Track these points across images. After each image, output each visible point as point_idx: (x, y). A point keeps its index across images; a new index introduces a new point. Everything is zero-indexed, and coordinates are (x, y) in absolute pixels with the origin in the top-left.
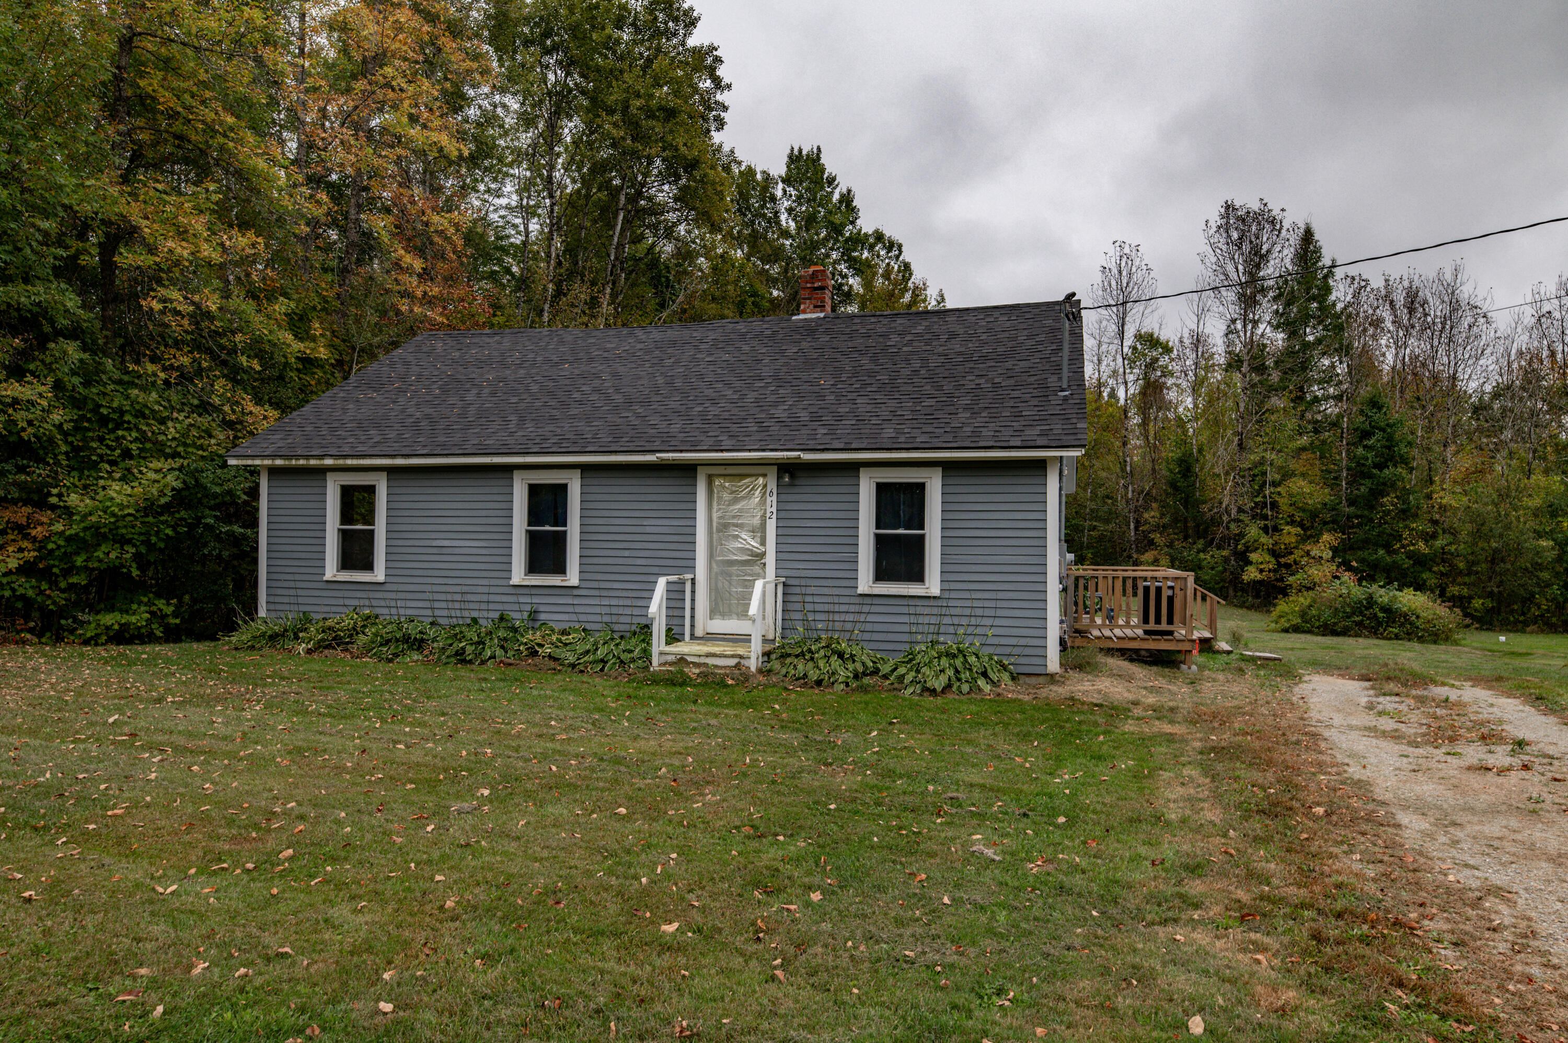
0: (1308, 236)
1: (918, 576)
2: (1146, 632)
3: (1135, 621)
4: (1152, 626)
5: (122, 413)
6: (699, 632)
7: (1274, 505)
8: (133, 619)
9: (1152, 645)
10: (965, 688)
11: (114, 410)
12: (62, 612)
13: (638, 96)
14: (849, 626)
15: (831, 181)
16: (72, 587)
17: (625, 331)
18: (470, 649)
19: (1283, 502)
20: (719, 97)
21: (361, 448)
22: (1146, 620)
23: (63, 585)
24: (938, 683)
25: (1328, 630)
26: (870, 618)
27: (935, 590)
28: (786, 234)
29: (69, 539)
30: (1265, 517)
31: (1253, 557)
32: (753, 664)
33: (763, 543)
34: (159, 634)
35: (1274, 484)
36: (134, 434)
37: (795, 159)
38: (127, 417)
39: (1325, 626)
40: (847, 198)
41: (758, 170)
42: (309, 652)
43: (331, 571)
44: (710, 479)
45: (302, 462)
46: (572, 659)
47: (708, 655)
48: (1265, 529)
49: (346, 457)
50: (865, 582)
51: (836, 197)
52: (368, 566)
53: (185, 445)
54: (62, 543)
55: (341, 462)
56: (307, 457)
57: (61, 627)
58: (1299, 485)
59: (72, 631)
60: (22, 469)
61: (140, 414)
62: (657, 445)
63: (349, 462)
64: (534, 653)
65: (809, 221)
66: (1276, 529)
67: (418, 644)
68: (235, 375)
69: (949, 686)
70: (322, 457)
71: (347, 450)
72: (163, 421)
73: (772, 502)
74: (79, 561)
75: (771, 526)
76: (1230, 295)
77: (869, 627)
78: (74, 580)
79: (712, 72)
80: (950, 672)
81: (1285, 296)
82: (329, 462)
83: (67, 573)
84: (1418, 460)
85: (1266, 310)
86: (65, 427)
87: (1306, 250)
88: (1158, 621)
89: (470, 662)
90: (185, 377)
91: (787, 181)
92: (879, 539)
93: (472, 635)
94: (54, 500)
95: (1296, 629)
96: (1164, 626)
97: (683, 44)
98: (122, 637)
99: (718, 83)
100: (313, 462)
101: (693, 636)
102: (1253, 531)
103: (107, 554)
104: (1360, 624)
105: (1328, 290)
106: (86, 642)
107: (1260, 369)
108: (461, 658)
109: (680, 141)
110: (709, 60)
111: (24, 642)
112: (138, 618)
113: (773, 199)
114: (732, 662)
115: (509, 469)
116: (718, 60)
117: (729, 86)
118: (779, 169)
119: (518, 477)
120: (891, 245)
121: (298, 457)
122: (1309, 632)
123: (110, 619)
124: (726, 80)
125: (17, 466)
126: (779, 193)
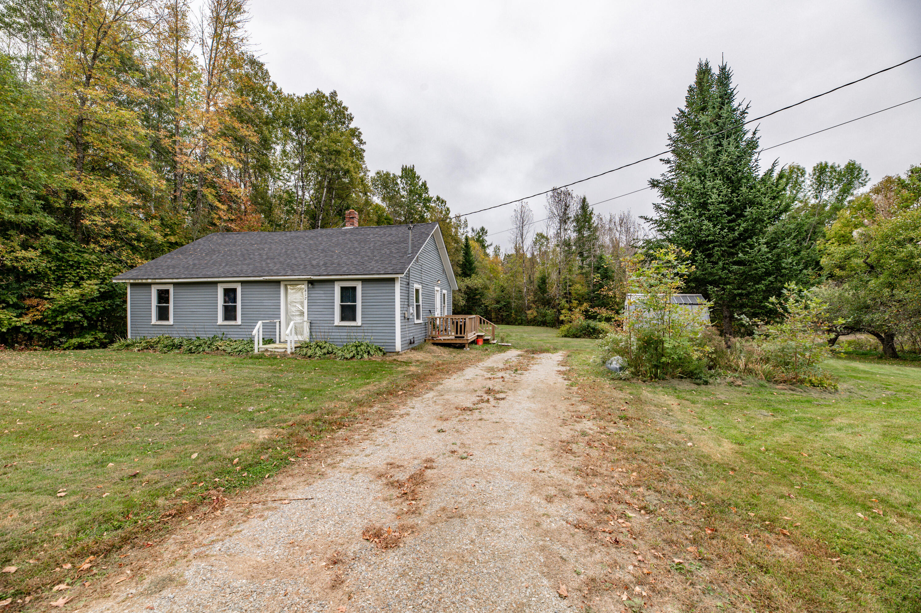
0: (584, 200)
1: (354, 319)
2: (456, 337)
3: (453, 334)
4: (459, 335)
5: (79, 263)
6: (282, 340)
7: (570, 293)
8: (84, 340)
9: (458, 341)
10: (359, 357)
11: (75, 262)
12: (53, 338)
13: (325, 146)
14: (326, 337)
15: (418, 177)
16: (58, 329)
17: (283, 233)
18: (194, 348)
19: (573, 292)
20: (362, 147)
21: (163, 276)
22: (457, 333)
23: (54, 328)
24: (348, 356)
25: (575, 336)
26: (333, 334)
27: (360, 324)
28: (403, 197)
29: (54, 311)
30: (567, 298)
31: (563, 311)
32: (289, 351)
33: (303, 307)
34: (98, 345)
35: (570, 286)
36: (85, 271)
37: (404, 170)
38: (82, 265)
39: (574, 335)
40: (424, 184)
41: (391, 173)
42: (139, 350)
43: (154, 321)
44: (286, 286)
45: (140, 281)
46: (229, 351)
47: (276, 348)
48: (567, 302)
49: (155, 279)
50: (337, 321)
51: (420, 183)
52: (167, 319)
53: (108, 275)
54: (50, 312)
55: (154, 281)
56: (142, 279)
57: (54, 344)
58: (578, 286)
59: (59, 346)
60: (32, 284)
61: (87, 263)
62: (265, 274)
63: (157, 281)
64: (218, 349)
65: (411, 192)
66: (571, 302)
67: (179, 346)
68: (135, 249)
69: (354, 356)
70: (147, 279)
71: (157, 276)
72: (99, 266)
73: (305, 294)
74: (58, 319)
75: (306, 302)
76: (557, 220)
77: (332, 337)
78: (58, 326)
79: (358, 137)
80: (354, 352)
81: (577, 220)
82: (149, 281)
83: (55, 323)
84: (616, 278)
85: (571, 226)
86: (52, 268)
87: (584, 205)
88: (461, 333)
89: (194, 352)
90: (110, 250)
91: (401, 177)
92: (342, 307)
93: (197, 343)
94: (46, 296)
95: (565, 336)
96: (462, 335)
97: (348, 126)
98: (81, 347)
99: (361, 142)
100: (144, 281)
101: (280, 342)
102: (563, 302)
103: (71, 316)
104: (585, 334)
105: (591, 218)
106: (65, 349)
107: (569, 245)
108: (190, 351)
109: (341, 163)
110: (357, 133)
111: (35, 350)
112: (88, 339)
113: (397, 184)
114: (283, 350)
115: (216, 283)
116: (360, 133)
117: (365, 143)
118: (399, 173)
119: (219, 285)
120: (443, 202)
121: (138, 279)
122: (569, 337)
123: (75, 341)
124: (364, 141)
125: (30, 283)
126: (399, 182)
